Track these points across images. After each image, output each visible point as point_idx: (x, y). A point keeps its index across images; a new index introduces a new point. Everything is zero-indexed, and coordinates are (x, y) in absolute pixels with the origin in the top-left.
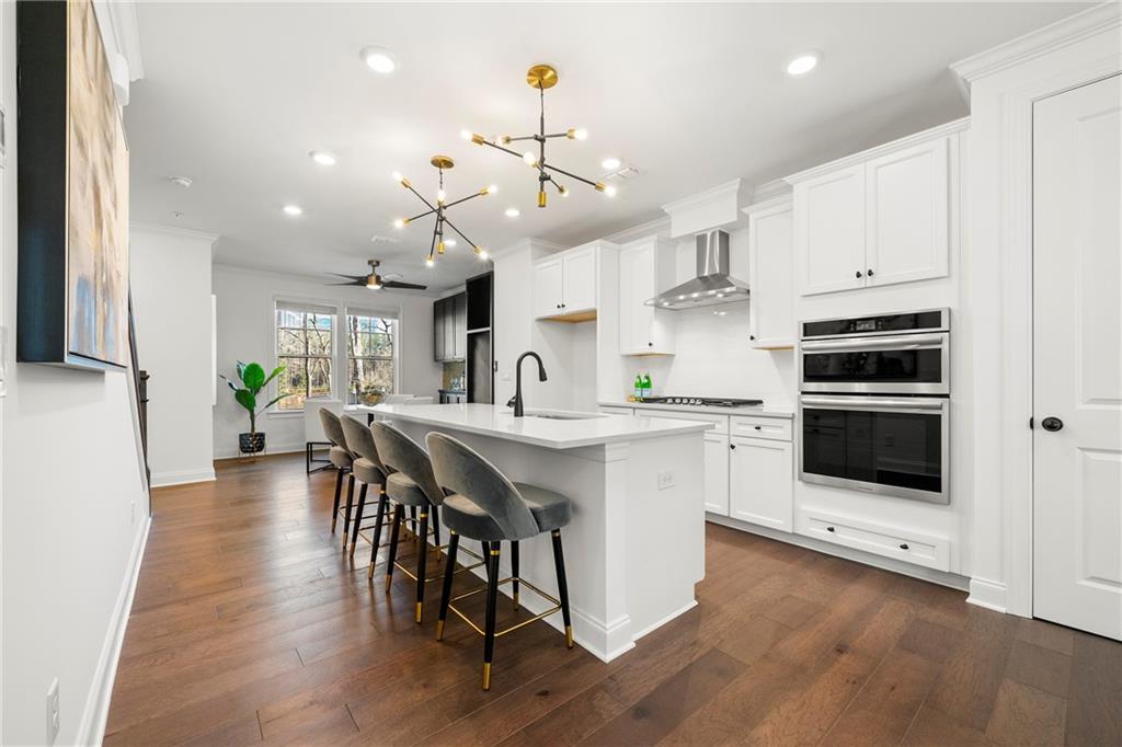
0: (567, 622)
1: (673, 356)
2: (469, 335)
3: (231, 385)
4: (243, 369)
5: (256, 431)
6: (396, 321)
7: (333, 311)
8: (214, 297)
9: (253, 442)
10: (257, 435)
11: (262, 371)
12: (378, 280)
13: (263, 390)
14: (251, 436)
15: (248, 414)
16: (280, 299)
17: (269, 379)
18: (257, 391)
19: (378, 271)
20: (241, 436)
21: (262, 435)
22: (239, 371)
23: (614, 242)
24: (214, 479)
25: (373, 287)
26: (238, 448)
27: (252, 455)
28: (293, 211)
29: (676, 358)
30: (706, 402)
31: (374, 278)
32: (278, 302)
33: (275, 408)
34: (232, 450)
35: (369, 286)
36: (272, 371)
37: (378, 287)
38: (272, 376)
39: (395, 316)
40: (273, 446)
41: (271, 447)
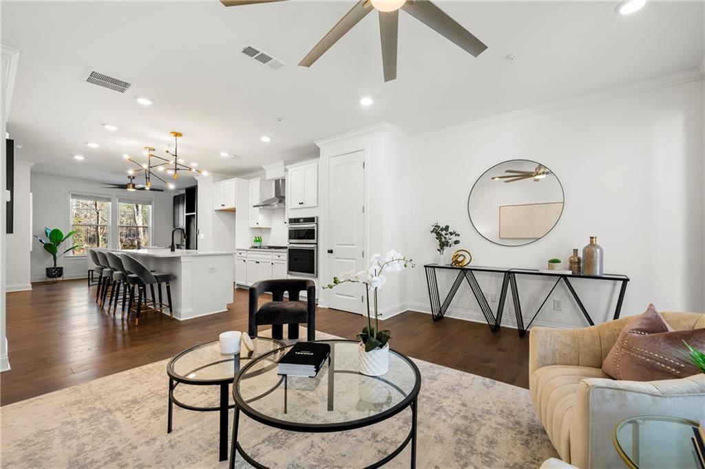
0: (171, 311)
1: (270, 229)
2: (187, 216)
3: (41, 241)
4: (49, 232)
5: (57, 266)
6: (150, 206)
7: (109, 200)
8: (31, 194)
9: (55, 273)
10: (58, 268)
11: (61, 233)
12: (134, 186)
13: (62, 244)
14: (54, 268)
15: (52, 257)
16: (72, 193)
17: (66, 238)
18: (58, 244)
19: (134, 181)
20: (47, 269)
21: (62, 268)
22: (46, 233)
23: (243, 178)
24: (31, 289)
25: (131, 190)
26: (45, 276)
27: (55, 279)
28: (79, 158)
29: (272, 230)
30: (270, 247)
31: (131, 186)
32: (72, 195)
33: (70, 253)
34: (42, 276)
35: (128, 189)
36: (68, 234)
37: (134, 190)
38: (68, 236)
39: (150, 203)
40: (68, 275)
41: (67, 275)
